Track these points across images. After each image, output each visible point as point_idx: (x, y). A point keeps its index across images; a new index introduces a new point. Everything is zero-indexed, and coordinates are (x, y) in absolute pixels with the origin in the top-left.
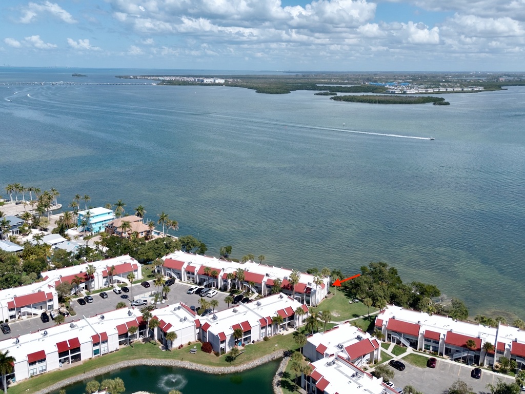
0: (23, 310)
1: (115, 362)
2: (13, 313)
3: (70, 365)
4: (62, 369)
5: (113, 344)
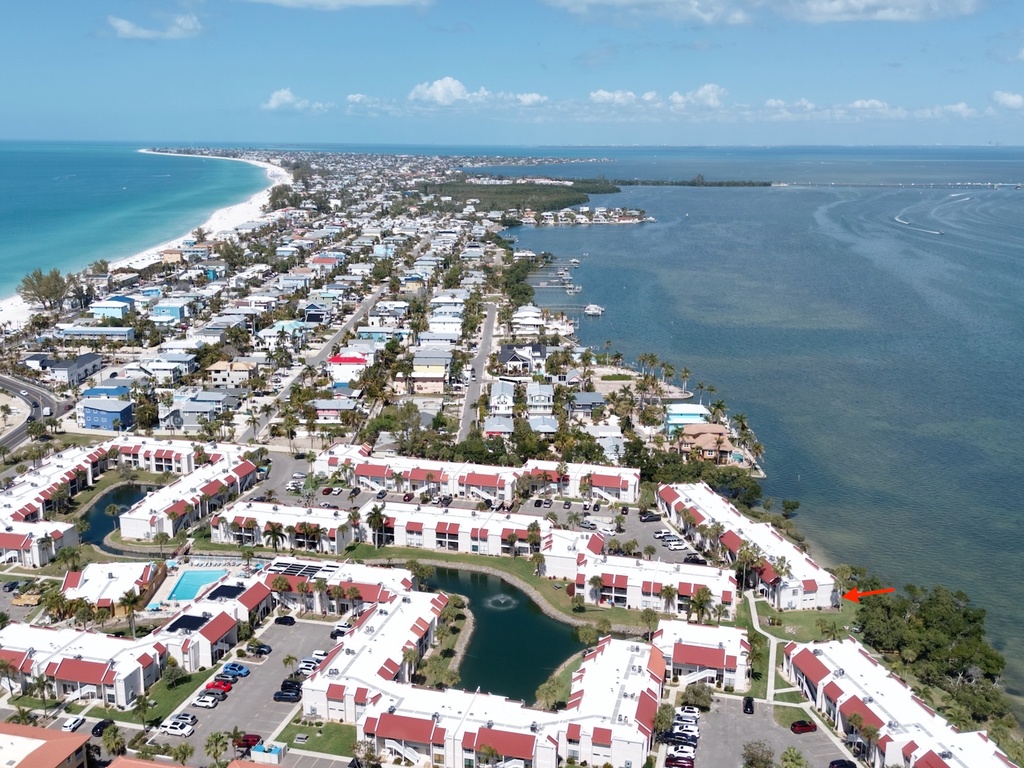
0: (473, 489)
1: (482, 565)
2: (463, 489)
3: (446, 550)
4: (436, 551)
5: (493, 547)
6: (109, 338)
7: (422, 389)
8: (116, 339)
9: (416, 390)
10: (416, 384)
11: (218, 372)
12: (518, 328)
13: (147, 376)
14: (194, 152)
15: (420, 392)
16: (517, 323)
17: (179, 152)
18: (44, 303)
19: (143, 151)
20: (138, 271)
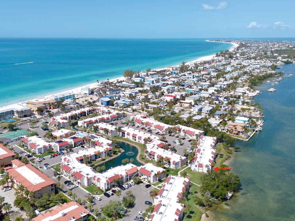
1: (137, 145)
2: (155, 129)
4: (132, 140)
5: (142, 142)
6: (130, 86)
7: (184, 105)
8: (132, 87)
9: (182, 105)
10: (182, 104)
11: (138, 95)
12: (237, 93)
13: (124, 95)
14: (219, 41)
15: (184, 106)
16: (236, 91)
17: (216, 41)
18: (128, 78)
19: (207, 41)
20: (157, 72)
